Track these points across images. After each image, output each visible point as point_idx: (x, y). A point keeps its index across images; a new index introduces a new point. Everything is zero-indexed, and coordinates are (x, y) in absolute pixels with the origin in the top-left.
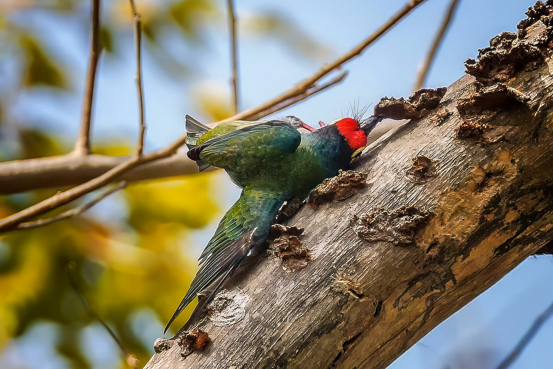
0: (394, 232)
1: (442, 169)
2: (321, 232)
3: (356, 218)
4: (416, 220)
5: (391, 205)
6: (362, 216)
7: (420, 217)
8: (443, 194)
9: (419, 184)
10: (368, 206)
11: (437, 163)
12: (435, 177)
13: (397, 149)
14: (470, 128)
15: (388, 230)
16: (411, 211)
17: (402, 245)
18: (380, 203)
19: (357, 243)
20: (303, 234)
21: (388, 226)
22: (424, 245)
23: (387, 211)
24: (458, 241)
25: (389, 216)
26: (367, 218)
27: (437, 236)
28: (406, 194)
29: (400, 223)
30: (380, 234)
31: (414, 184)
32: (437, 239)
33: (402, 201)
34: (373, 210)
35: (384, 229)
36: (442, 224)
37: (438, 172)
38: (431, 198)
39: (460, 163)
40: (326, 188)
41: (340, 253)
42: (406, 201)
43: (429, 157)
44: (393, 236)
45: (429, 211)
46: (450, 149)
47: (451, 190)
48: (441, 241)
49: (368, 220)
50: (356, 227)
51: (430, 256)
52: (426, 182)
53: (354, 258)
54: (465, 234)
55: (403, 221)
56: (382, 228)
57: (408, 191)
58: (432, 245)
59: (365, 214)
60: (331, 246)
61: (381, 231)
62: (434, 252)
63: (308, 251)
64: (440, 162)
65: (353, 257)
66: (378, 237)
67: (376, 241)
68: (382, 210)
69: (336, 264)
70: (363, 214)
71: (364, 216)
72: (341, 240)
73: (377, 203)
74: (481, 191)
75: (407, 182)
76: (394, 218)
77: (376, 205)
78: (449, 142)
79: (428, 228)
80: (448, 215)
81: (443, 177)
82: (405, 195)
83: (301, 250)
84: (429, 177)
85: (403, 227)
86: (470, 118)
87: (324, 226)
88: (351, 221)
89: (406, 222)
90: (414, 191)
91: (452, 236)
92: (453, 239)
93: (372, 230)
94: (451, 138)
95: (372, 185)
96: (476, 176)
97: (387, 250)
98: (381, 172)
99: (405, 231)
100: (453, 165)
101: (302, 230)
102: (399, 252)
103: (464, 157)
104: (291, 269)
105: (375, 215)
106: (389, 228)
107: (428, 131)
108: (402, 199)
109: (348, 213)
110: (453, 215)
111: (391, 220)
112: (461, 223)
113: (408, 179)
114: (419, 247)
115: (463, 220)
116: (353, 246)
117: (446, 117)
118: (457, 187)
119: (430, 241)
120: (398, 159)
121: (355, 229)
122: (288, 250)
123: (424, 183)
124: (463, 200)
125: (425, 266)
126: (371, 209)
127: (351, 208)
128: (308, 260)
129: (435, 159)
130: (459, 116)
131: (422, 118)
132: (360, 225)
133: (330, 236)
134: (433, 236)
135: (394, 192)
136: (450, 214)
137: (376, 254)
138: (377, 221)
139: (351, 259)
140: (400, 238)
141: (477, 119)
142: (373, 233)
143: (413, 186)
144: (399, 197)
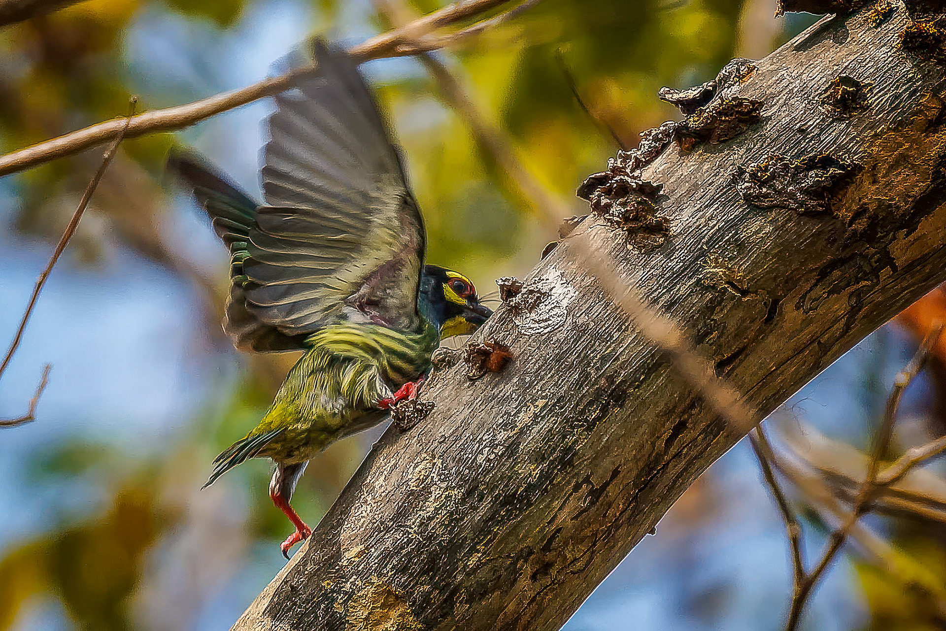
0: (799, 194)
1: (876, 97)
2: (688, 191)
3: (741, 172)
4: (833, 177)
5: (796, 151)
6: (751, 168)
7: (839, 172)
8: (876, 135)
9: (840, 120)
10: (762, 151)
11: (869, 88)
12: (865, 108)
13: (811, 62)
14: (920, 33)
15: (788, 191)
16: (826, 162)
17: (810, 214)
18: (780, 148)
19: (741, 210)
20: (661, 193)
21: (789, 184)
22: (845, 214)
23: (788, 162)
24: (898, 208)
25: (792, 168)
26: (758, 171)
27: (866, 200)
28: (819, 135)
29: (807, 181)
30: (777, 197)
31: (831, 119)
32: (865, 204)
33: (812, 145)
34: (767, 158)
35: (783, 188)
36: (875, 182)
37: (870, 102)
38: (858, 142)
39: (904, 87)
40: (698, 122)
41: (715, 225)
42: (818, 146)
43: (857, 78)
44: (796, 201)
45: (854, 162)
46: (889, 66)
47: (889, 129)
48: (872, 207)
49: (759, 174)
50: (741, 185)
51: (855, 232)
52: (851, 116)
53: (736, 233)
54: (909, 197)
55: (812, 177)
56: (780, 188)
57: (822, 130)
58: (858, 215)
59: (756, 164)
60: (701, 213)
61: (779, 192)
62: (861, 225)
63: (667, 221)
64: (874, 85)
65: (733, 232)
66: (773, 201)
67: (770, 208)
68: (782, 159)
69: (707, 243)
70: (752, 165)
71: (754, 169)
72: (717, 205)
73: (775, 148)
74: (935, 131)
75: (822, 117)
76: (798, 173)
77: (772, 150)
78: (889, 54)
79: (851, 188)
80: (883, 168)
81: (877, 108)
82: (817, 137)
83: (655, 220)
84: (855, 109)
85: (812, 186)
86: (922, 18)
87: (693, 181)
88: (733, 175)
89: (816, 179)
90: (831, 130)
91: (889, 200)
92: (890, 206)
93: (764, 190)
94: (893, 48)
95: (769, 118)
96: (929, 109)
97: (787, 222)
98: (784, 97)
99: (815, 192)
100: (893, 91)
101: (660, 187)
102: (805, 224)
103: (911, 78)
104: (639, 248)
105: (771, 168)
106: (791, 188)
107: (859, 35)
108: (813, 142)
109: (731, 162)
110: (892, 168)
111: (794, 175)
112: (904, 180)
113: (823, 111)
114: (836, 217)
115: (908, 175)
116: (735, 214)
117: (888, 15)
118: (899, 126)
119: (855, 207)
120: (812, 78)
121: (739, 187)
122: (636, 219)
123: (848, 119)
124: (907, 145)
125: (845, 247)
126: (766, 156)
127: (735, 154)
128: (665, 235)
129: (866, 82)
130: (907, 14)
131: (854, 13)
132: (747, 182)
133: (700, 199)
134: (860, 201)
135: (801, 131)
136: (886, 166)
137: (769, 229)
138: (773, 177)
139: (730, 234)
140: (807, 203)
141: (933, 19)
142: (766, 196)
143: (832, 122)
144: (808, 140)
